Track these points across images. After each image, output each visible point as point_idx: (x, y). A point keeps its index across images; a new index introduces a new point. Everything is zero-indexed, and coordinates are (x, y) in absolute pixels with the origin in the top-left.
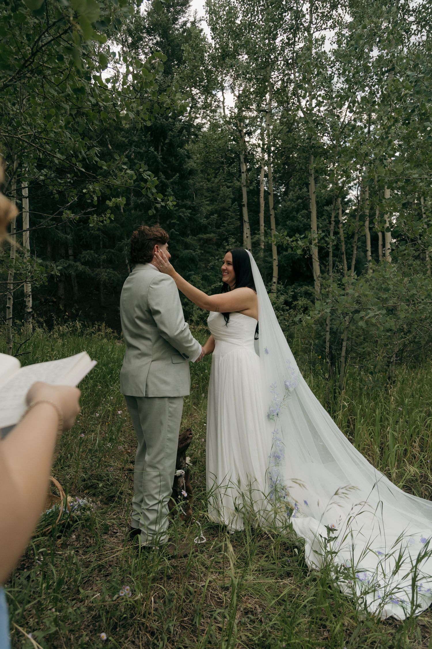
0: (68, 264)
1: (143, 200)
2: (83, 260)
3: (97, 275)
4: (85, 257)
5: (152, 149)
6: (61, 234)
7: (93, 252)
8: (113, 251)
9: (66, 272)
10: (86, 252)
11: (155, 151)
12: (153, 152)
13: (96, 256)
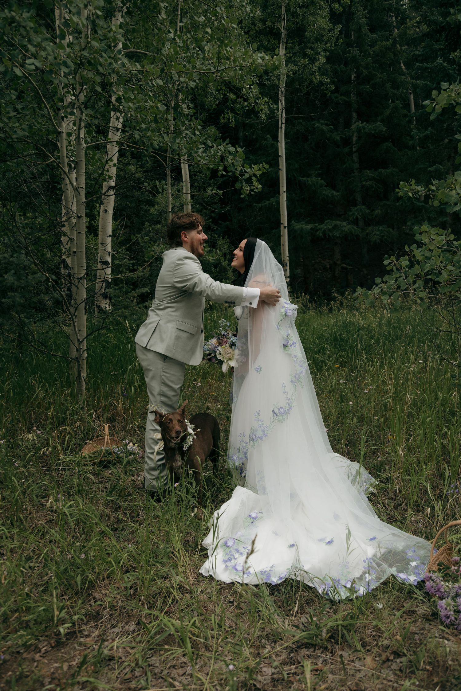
0: (333, 225)
1: (427, 132)
2: (351, 219)
3: (367, 234)
4: (354, 214)
5: (439, 60)
6: (328, 192)
7: (364, 207)
8: (388, 203)
9: (331, 235)
10: (356, 209)
11: (444, 62)
12: (441, 64)
13: (367, 211)
